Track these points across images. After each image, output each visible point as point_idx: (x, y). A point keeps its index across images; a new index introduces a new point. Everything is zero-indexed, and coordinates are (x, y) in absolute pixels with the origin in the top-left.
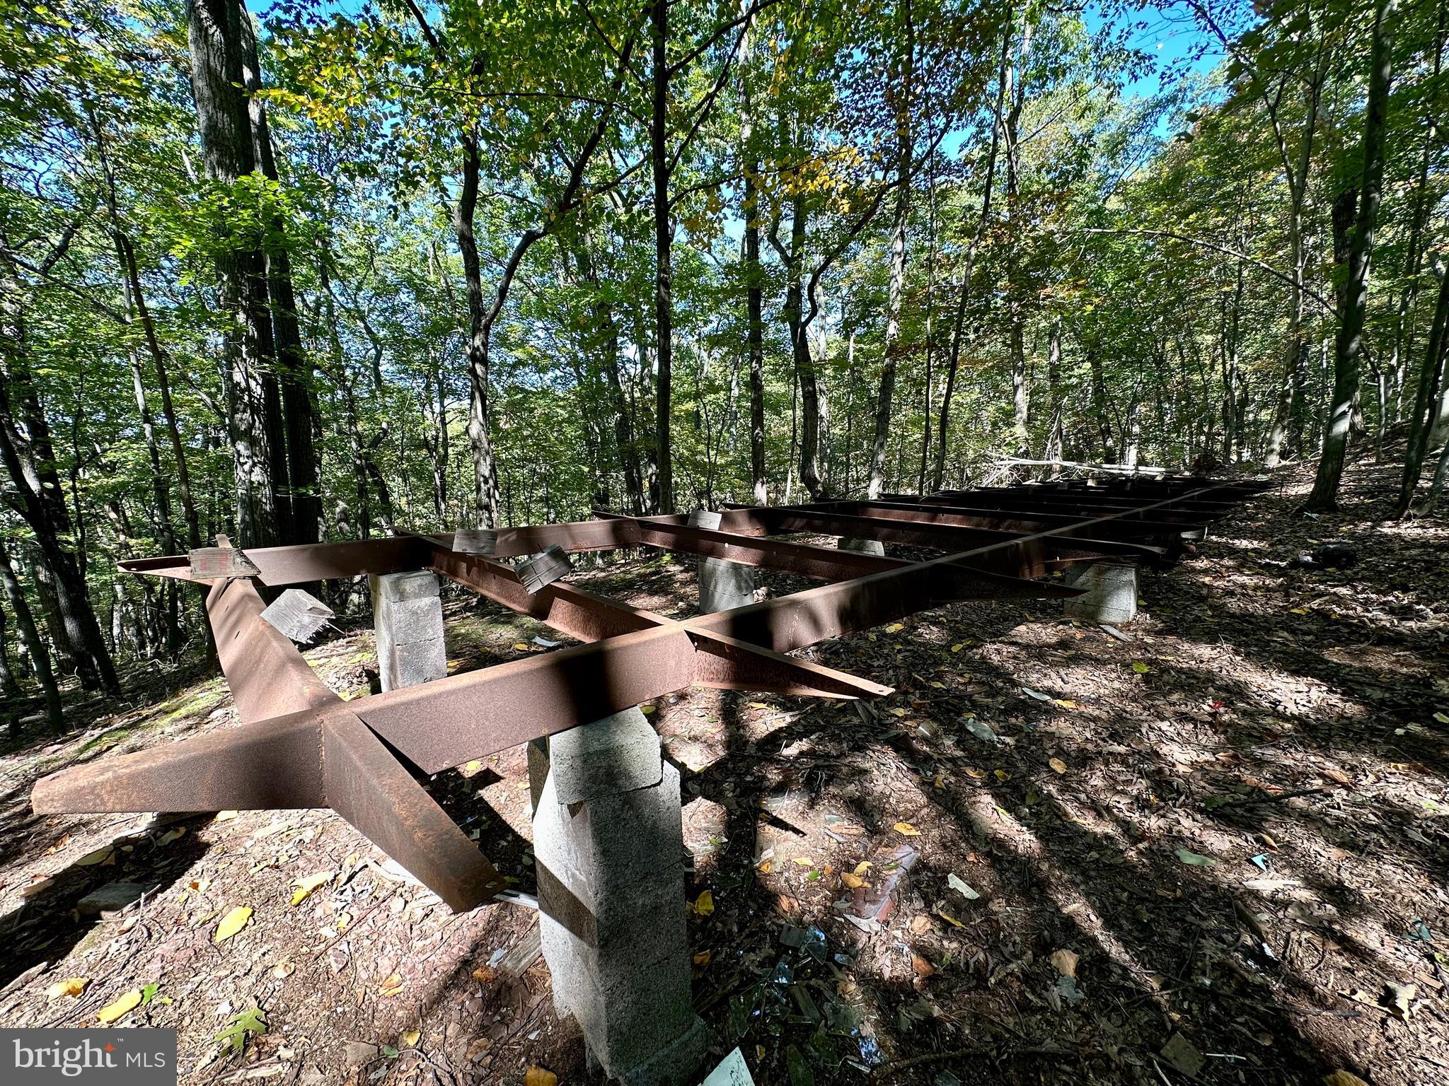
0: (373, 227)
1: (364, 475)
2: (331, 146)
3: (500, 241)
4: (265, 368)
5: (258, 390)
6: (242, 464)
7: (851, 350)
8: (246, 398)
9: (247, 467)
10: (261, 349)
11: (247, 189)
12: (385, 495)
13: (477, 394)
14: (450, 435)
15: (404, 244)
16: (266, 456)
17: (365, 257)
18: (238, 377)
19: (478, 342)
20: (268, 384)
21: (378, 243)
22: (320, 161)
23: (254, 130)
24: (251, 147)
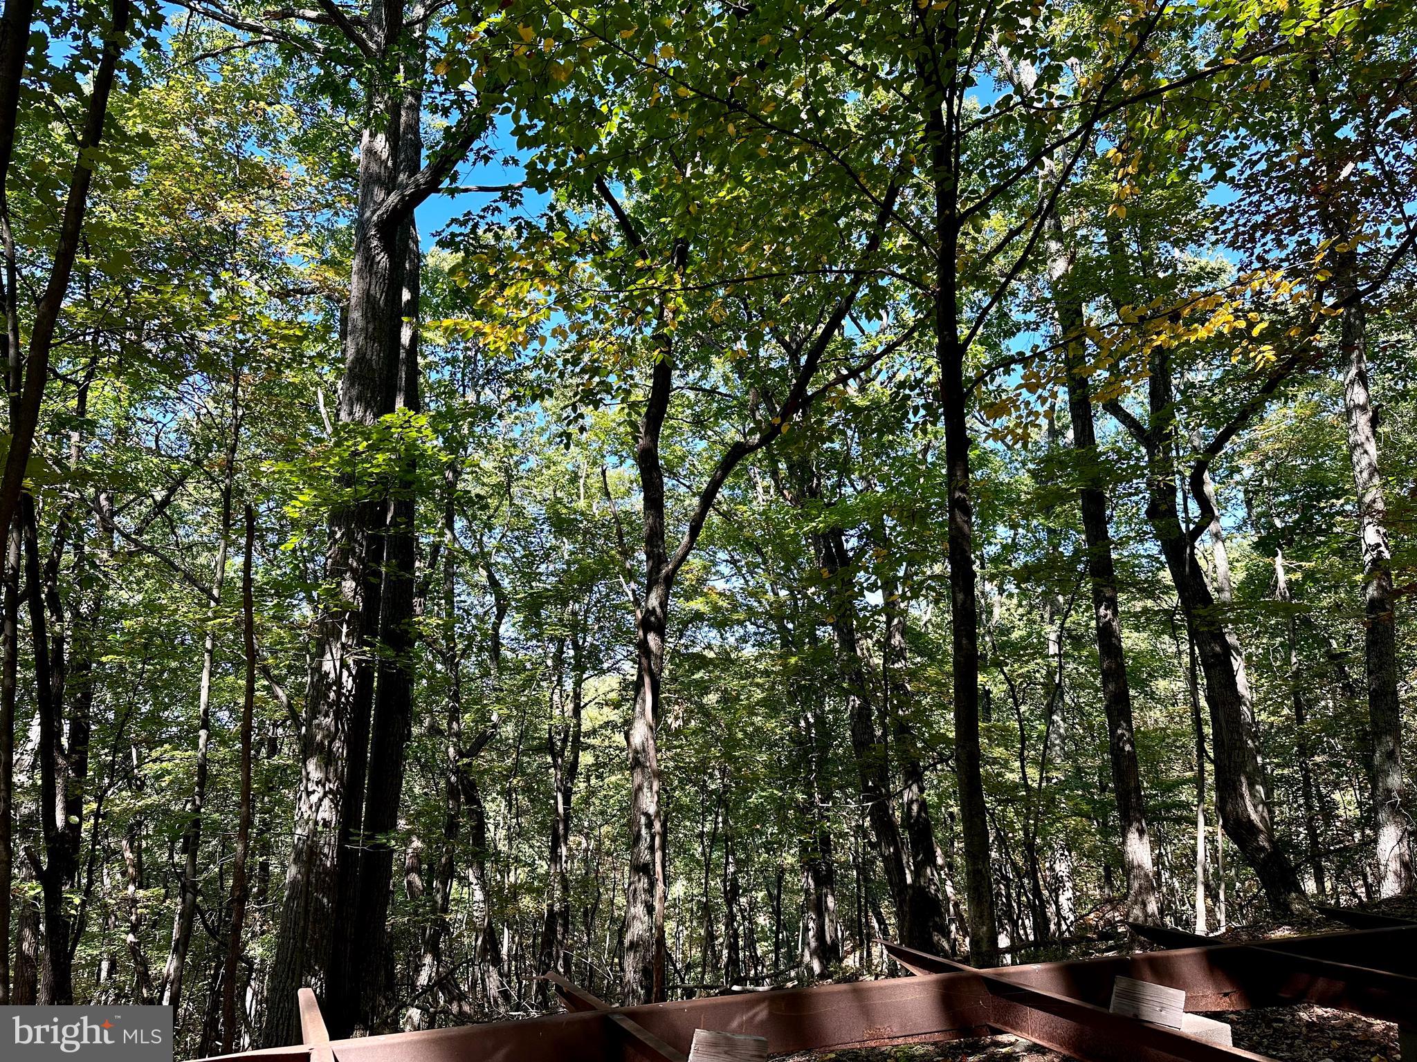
0: (515, 446)
1: (458, 800)
2: (479, 356)
3: (677, 447)
4: (364, 653)
5: (348, 683)
6: (309, 794)
7: (1280, 572)
8: (332, 695)
9: (314, 798)
10: (363, 625)
11: (389, 428)
12: (480, 828)
13: (647, 680)
14: (584, 728)
15: (551, 463)
16: (341, 783)
17: (499, 485)
18: (327, 666)
19: (653, 601)
20: (362, 677)
21: (518, 464)
22: (464, 375)
23: (403, 355)
24: (394, 375)
